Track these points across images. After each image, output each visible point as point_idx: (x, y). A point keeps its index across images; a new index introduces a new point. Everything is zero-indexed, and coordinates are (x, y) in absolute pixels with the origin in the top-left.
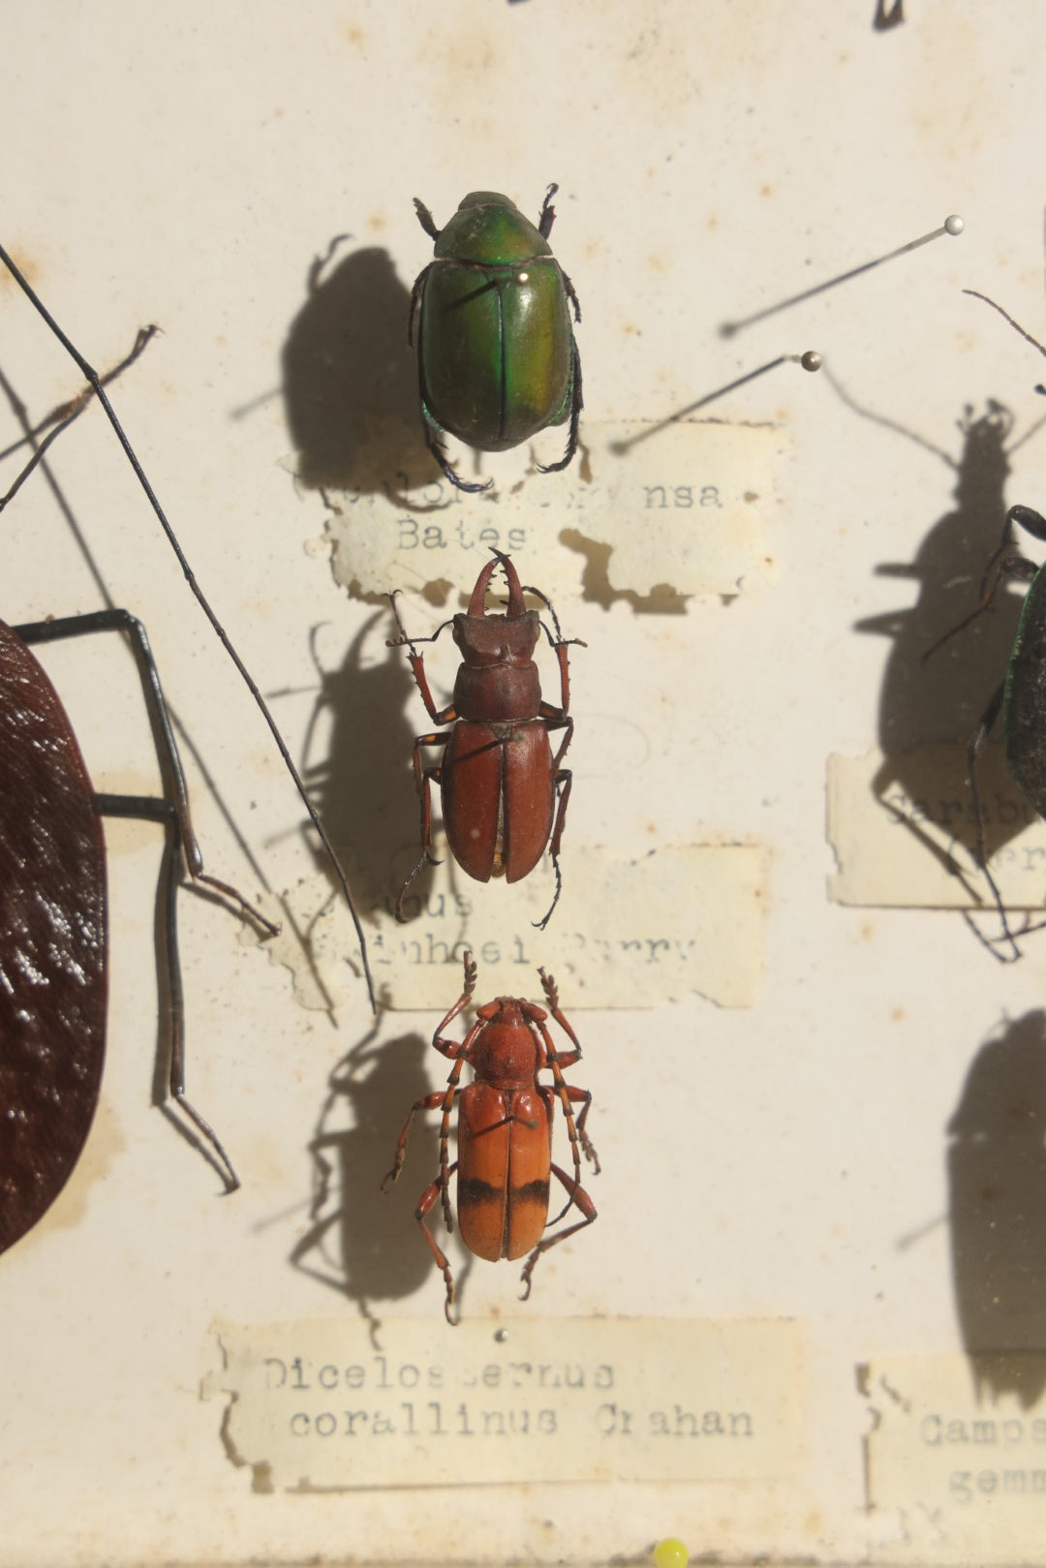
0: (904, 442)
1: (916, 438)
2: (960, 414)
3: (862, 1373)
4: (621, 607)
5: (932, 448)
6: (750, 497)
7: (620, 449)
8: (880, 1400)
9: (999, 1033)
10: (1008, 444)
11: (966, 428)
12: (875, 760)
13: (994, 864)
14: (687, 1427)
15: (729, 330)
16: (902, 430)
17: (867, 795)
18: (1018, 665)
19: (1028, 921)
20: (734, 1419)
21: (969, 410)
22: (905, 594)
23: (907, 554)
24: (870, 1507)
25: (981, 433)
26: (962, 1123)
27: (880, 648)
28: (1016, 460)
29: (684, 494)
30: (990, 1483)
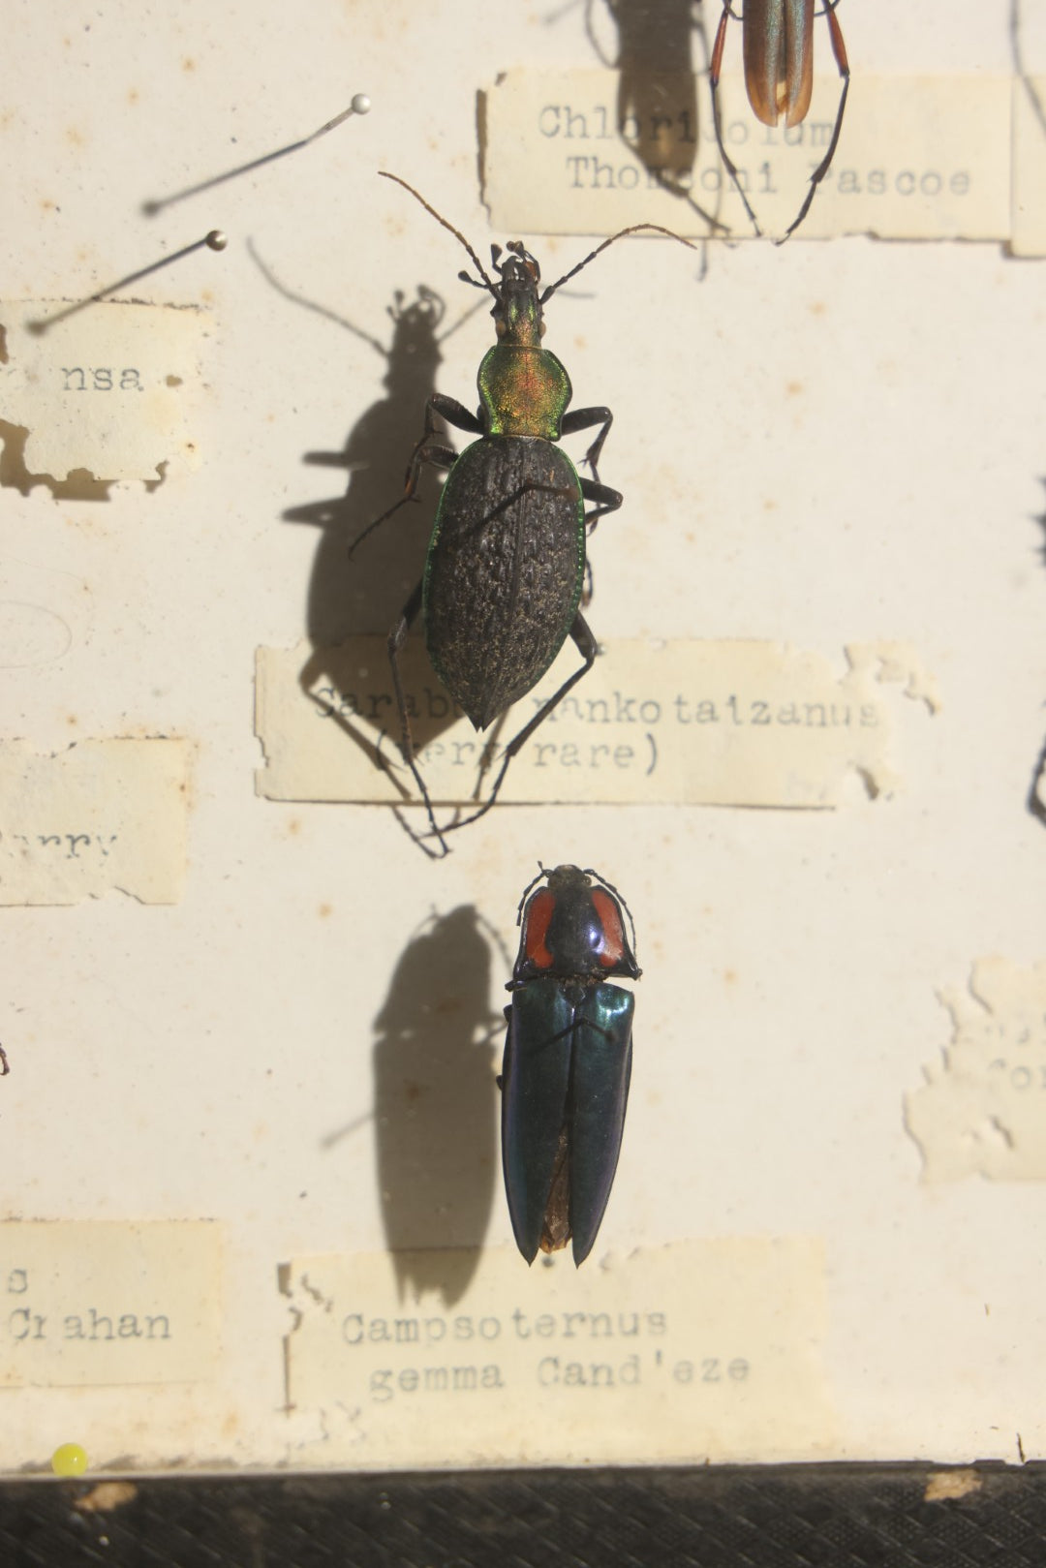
0: (332, 326)
1: (346, 324)
2: (391, 301)
3: (284, 1272)
4: (41, 493)
5: (362, 335)
6: (173, 381)
7: (37, 328)
8: (302, 1299)
9: (427, 929)
10: (439, 332)
11: (397, 315)
12: (304, 651)
13: (421, 760)
14: (102, 1330)
15: (151, 209)
16: (331, 316)
17: (295, 688)
18: (435, 554)
19: (457, 816)
20: (152, 1322)
21: (399, 296)
22: (334, 483)
23: (336, 442)
24: (289, 1408)
25: (412, 319)
26: (389, 1020)
27: (310, 537)
28: (446, 349)
29: (103, 377)
30: (410, 1381)
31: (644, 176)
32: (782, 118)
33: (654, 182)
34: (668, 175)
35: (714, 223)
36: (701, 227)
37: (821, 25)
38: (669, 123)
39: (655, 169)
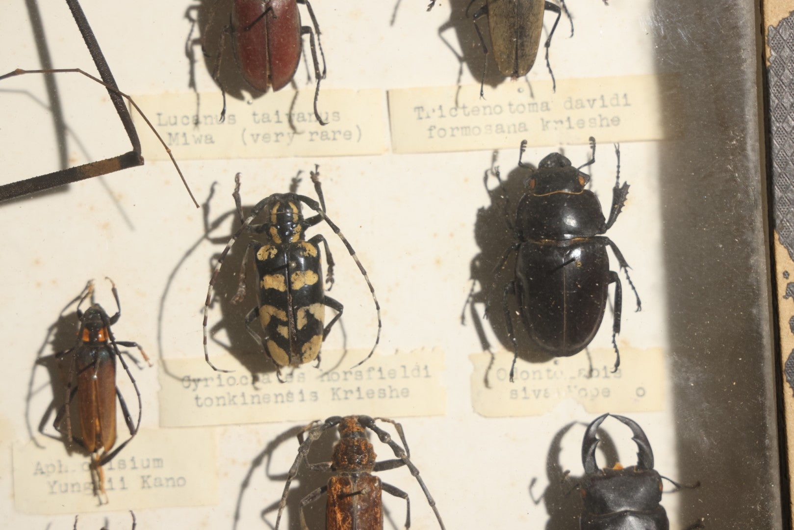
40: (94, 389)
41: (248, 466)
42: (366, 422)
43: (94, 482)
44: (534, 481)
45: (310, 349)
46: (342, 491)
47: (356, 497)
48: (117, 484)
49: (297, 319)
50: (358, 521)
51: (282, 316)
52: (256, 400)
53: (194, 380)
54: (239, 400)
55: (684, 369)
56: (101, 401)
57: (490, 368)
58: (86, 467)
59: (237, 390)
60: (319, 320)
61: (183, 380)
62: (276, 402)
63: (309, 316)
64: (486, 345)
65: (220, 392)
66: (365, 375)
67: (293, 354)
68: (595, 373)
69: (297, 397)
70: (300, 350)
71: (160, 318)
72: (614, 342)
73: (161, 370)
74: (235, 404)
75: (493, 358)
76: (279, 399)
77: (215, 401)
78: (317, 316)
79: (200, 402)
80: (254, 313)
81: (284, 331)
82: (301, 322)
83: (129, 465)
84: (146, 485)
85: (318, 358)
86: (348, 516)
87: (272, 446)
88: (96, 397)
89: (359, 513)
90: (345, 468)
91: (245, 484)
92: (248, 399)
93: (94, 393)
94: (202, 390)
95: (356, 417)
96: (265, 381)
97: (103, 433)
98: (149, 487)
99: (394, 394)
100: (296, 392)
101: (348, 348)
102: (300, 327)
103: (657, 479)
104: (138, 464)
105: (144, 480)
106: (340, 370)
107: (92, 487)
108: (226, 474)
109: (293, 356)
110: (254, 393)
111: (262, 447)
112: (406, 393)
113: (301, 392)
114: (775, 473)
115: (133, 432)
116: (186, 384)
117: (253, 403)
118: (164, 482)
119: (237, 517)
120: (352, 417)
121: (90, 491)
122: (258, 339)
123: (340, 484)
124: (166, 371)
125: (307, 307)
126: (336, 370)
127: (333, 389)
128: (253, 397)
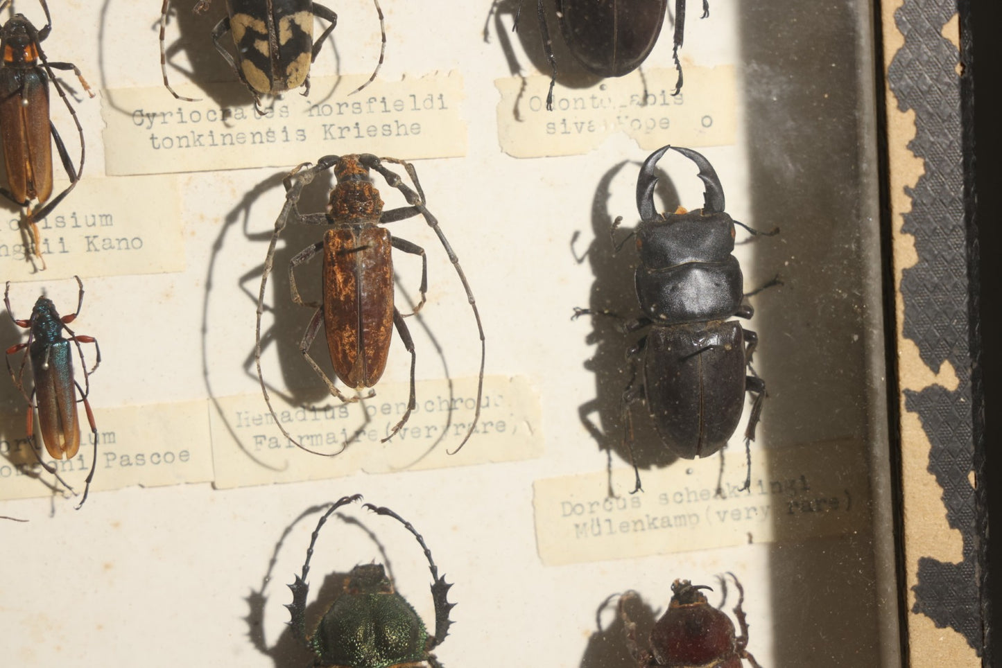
31: (14, 470)
32: (64, 456)
33: (20, 473)
34: (27, 468)
35: (55, 490)
36: (49, 492)
37: (81, 407)
38: (25, 442)
39: (19, 466)
40: (22, 123)
41: (221, 223)
42: (370, 162)
43: (25, 244)
44: (576, 236)
45: (297, 70)
46: (342, 247)
47: (360, 254)
48: (55, 246)
49: (279, 31)
50: (363, 283)
51: (260, 27)
52: (228, 140)
53: (148, 115)
54: (206, 140)
55: (765, 80)
56: (32, 138)
57: (520, 96)
58: (15, 225)
59: (204, 127)
60: (307, 33)
61: (133, 115)
62: (254, 142)
63: (295, 28)
64: (515, 67)
65: (183, 130)
66: (365, 107)
67: (275, 77)
68: (650, 99)
69: (280, 136)
70: (284, 71)
71: (101, 37)
72: (675, 56)
73: (106, 103)
74: (201, 145)
75: (524, 83)
76: (258, 138)
77: (176, 141)
78: (304, 28)
79: (157, 143)
80: (223, 25)
81: (263, 47)
82: (285, 35)
83: (70, 222)
84: (91, 246)
85: (307, 83)
86: (350, 277)
87: (250, 198)
88: (25, 133)
89: (364, 273)
90: (345, 218)
91: (218, 245)
92: (218, 139)
93: (22, 128)
94: (158, 127)
95: (357, 156)
96: (238, 116)
97: (36, 178)
98: (96, 250)
99: (402, 130)
100: (278, 130)
101: (342, 73)
102: (283, 42)
103: (728, 225)
104: (81, 221)
105: (90, 240)
106: (332, 102)
107: (23, 249)
108: (193, 233)
109: (275, 80)
110: (226, 131)
111: (238, 199)
112: (416, 128)
113: (285, 130)
114: (873, 204)
115: (74, 178)
116: (138, 120)
117: (224, 144)
118: (115, 243)
119: (209, 286)
120: (351, 157)
121: (22, 256)
122: (229, 59)
123: (340, 238)
124: (112, 104)
125: (292, 16)
126: (328, 102)
127: (324, 126)
128: (224, 136)
